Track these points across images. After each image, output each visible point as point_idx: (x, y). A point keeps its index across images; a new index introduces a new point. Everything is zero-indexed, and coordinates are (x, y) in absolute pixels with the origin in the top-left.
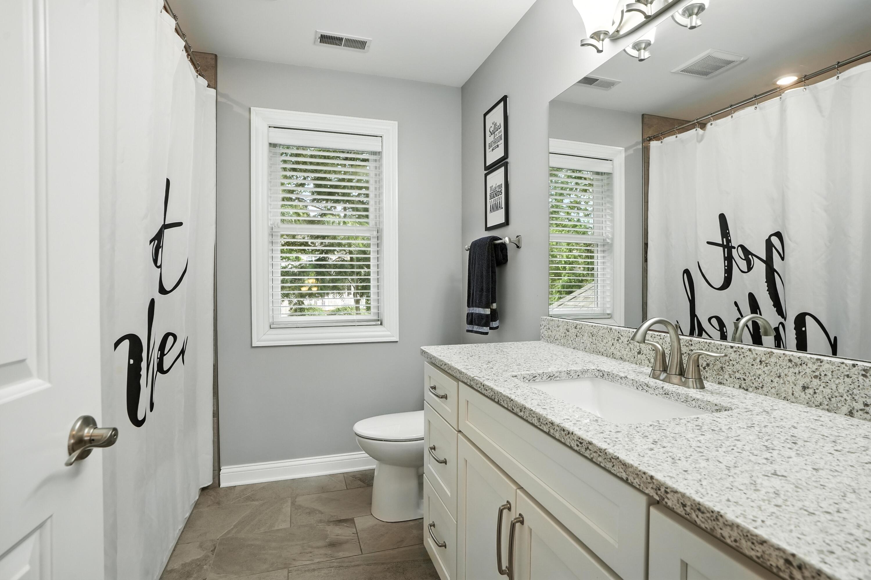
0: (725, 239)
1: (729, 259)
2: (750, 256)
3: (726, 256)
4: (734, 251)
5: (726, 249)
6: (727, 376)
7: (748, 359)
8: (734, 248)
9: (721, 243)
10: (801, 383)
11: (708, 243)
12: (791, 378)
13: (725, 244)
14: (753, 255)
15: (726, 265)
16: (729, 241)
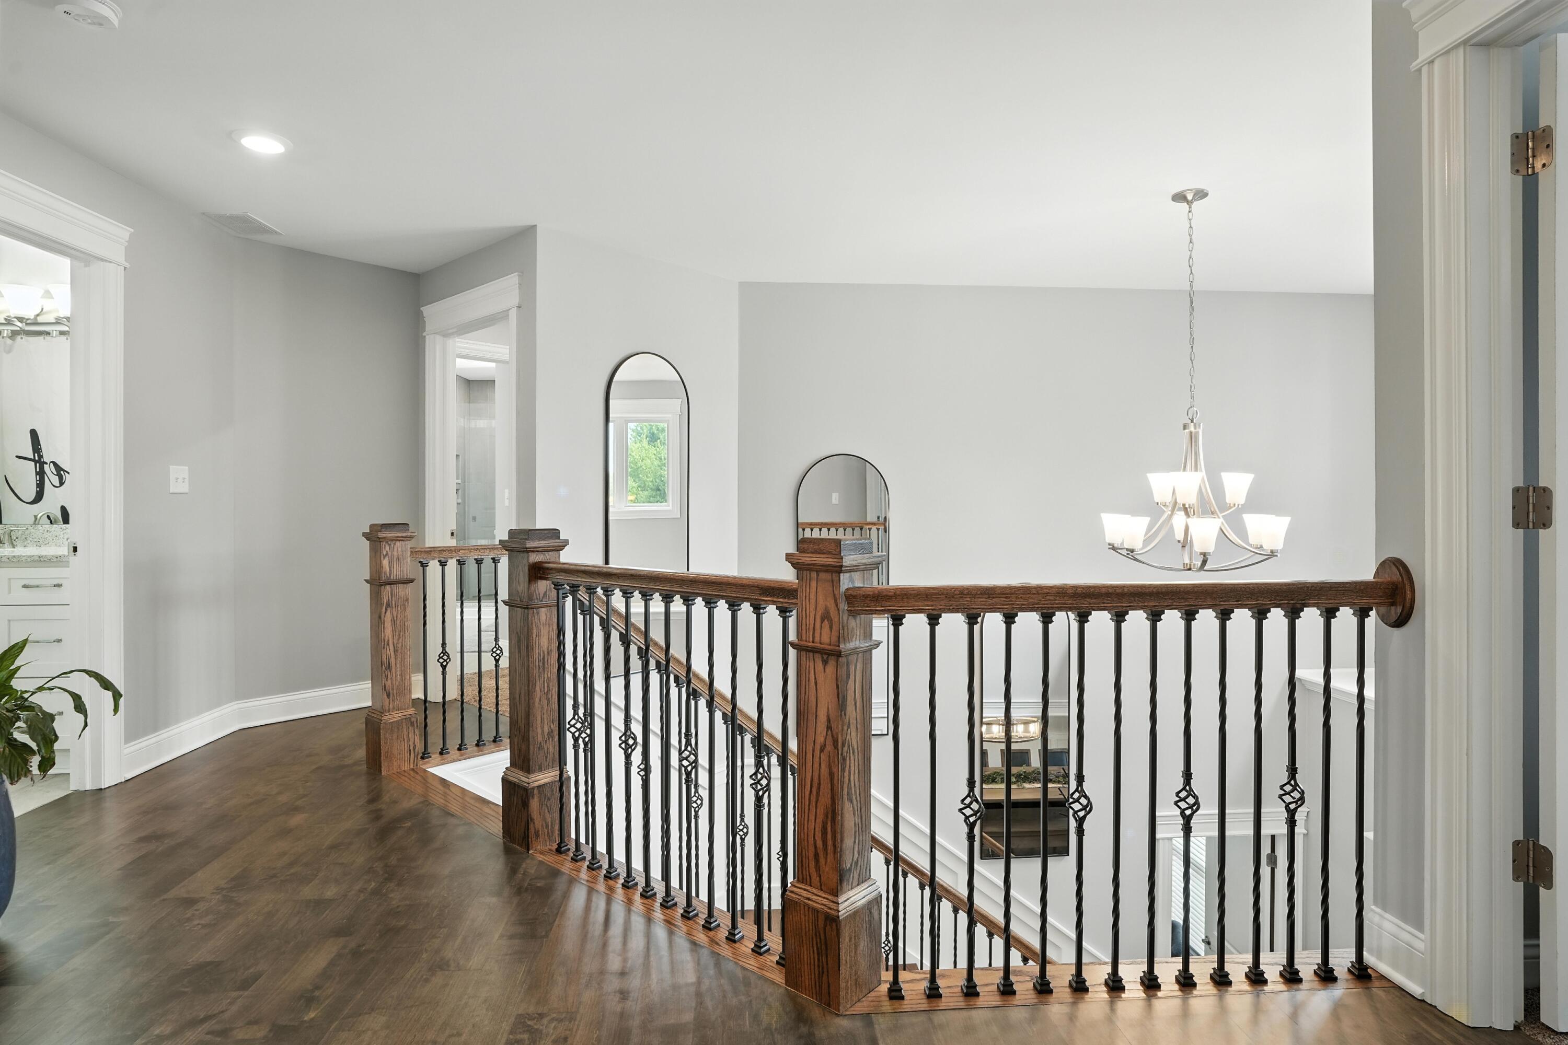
0: (36, 454)
1: (41, 474)
2: (62, 472)
3: (38, 470)
4: (46, 467)
5: (38, 465)
6: (29, 542)
7: (41, 531)
8: (46, 463)
9: (33, 458)
10: (66, 537)
11: (17, 457)
12: (62, 536)
13: (37, 458)
14: (64, 471)
15: (38, 479)
16: (41, 457)
